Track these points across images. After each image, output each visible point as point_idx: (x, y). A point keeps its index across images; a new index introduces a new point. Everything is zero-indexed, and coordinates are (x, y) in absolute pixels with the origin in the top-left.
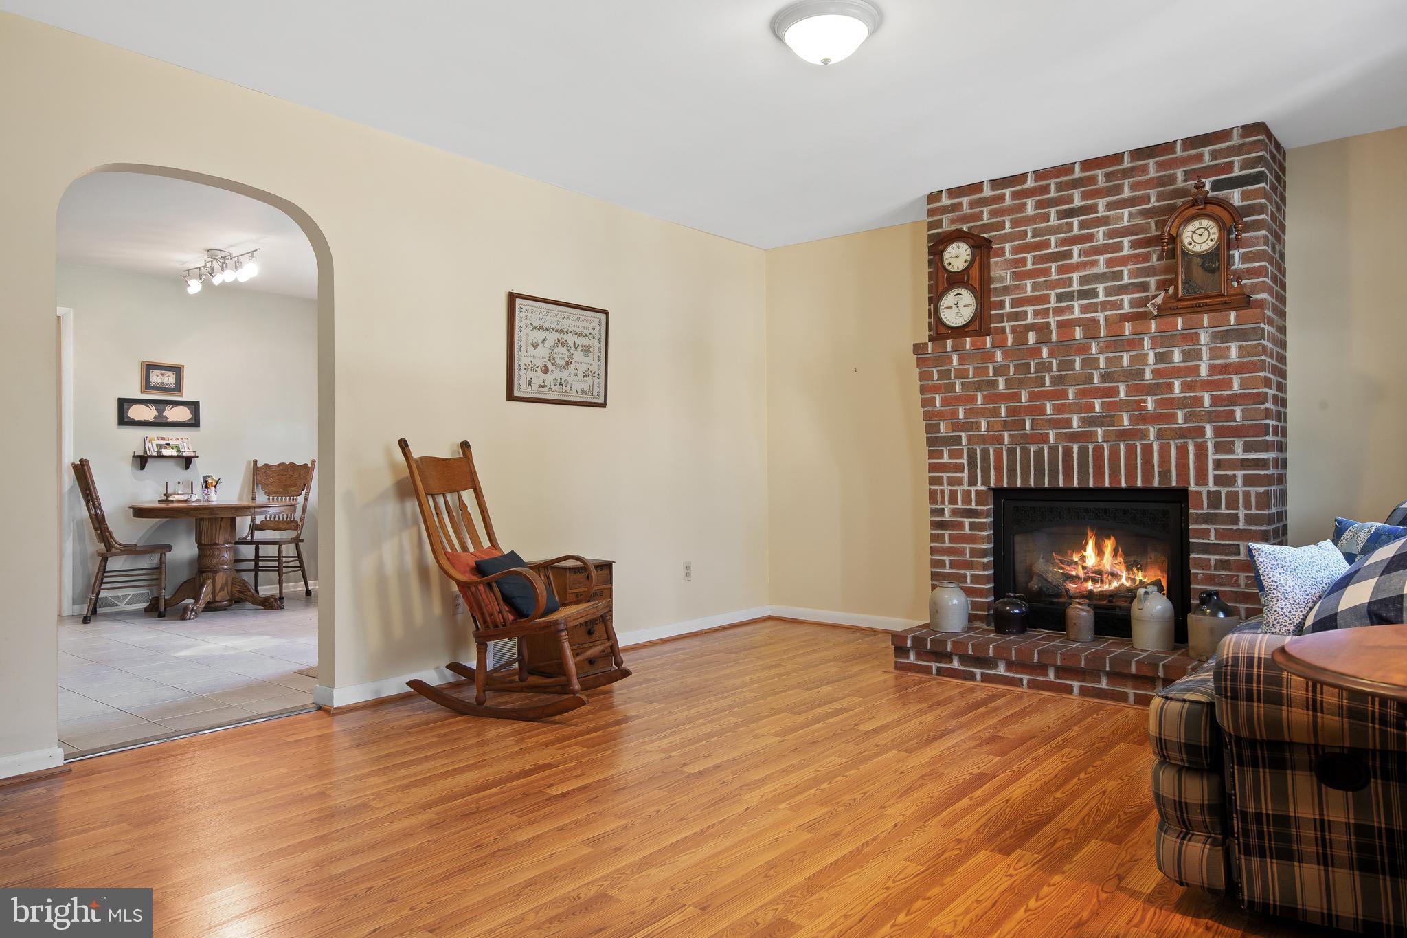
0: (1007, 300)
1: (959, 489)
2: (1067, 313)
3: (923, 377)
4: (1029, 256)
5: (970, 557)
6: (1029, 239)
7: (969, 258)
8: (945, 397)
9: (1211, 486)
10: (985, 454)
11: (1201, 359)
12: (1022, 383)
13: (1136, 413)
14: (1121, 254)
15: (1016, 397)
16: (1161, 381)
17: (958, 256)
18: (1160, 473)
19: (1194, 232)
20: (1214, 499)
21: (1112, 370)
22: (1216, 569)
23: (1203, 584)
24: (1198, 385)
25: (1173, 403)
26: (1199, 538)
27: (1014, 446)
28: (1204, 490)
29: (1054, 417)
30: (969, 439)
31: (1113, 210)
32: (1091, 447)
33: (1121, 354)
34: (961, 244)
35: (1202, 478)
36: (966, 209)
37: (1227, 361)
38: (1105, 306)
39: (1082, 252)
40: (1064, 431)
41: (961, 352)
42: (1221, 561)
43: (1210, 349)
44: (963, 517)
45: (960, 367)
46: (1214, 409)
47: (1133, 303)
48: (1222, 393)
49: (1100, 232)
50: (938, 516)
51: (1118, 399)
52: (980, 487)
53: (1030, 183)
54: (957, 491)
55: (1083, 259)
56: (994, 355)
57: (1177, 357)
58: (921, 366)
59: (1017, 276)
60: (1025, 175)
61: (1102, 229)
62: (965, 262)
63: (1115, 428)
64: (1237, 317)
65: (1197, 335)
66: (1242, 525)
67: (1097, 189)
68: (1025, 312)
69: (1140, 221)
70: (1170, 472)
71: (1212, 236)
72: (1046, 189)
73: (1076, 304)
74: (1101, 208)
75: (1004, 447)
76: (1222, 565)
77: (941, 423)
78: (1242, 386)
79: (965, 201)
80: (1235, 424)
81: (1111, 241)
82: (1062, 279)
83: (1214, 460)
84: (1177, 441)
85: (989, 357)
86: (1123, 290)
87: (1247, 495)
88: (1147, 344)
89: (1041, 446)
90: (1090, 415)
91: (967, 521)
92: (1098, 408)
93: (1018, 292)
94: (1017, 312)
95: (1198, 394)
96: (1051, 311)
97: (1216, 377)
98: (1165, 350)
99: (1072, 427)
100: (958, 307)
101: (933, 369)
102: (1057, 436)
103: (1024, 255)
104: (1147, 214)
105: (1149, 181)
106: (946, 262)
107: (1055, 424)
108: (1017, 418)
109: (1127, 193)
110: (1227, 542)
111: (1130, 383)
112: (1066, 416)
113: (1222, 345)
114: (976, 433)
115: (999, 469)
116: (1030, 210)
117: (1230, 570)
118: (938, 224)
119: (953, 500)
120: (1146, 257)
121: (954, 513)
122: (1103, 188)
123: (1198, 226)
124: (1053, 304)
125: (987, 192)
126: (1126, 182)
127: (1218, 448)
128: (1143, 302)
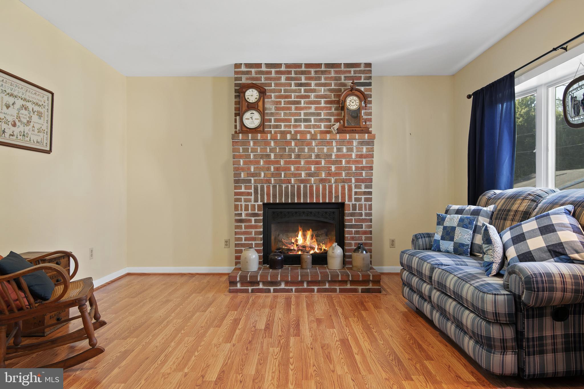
0: (273, 118)
1: (249, 204)
2: (299, 128)
3: (234, 150)
4: (283, 100)
5: (255, 235)
6: (283, 93)
7: (258, 97)
8: (245, 161)
9: (354, 202)
10: (262, 188)
11: (353, 152)
12: (281, 157)
13: (327, 172)
14: (321, 105)
15: (278, 162)
16: (338, 159)
17: (252, 95)
18: (335, 197)
19: (351, 101)
20: (354, 206)
21: (320, 153)
22: (354, 234)
23: (350, 241)
24: (351, 162)
25: (340, 168)
26: (349, 223)
27: (276, 184)
28: (351, 203)
29: (294, 172)
30: (255, 180)
31: (318, 87)
32: (308, 185)
33: (323, 147)
34: (254, 90)
35: (350, 199)
36: (253, 75)
37: (362, 153)
38: (314, 126)
39: (305, 102)
40: (298, 178)
41: (255, 140)
42: (356, 231)
43: (356, 148)
44: (251, 217)
45: (254, 147)
46: (356, 171)
47: (325, 127)
48: (359, 165)
49: (312, 95)
50: (239, 217)
51: (321, 166)
52: (260, 203)
53: (283, 69)
54: (248, 205)
55: (305, 105)
56: (270, 143)
57: (345, 150)
58: (235, 145)
59: (277, 109)
60: (281, 64)
61: (313, 94)
62: (256, 99)
63: (319, 178)
64: (368, 136)
65: (353, 142)
66: (363, 217)
67: (311, 77)
68: (281, 125)
69: (328, 93)
70: (339, 196)
71: (357, 104)
72: (290, 73)
73: (303, 124)
74: (313, 85)
75: (271, 184)
76: (357, 233)
77: (242, 173)
78: (366, 163)
79: (253, 70)
80: (362, 177)
81: (317, 100)
82: (297, 113)
83: (354, 191)
84: (341, 184)
85: (268, 144)
86: (321, 120)
87: (365, 205)
88: (334, 144)
89: (287, 184)
90: (309, 172)
91: (253, 219)
92: (313, 169)
93: (277, 116)
94: (277, 125)
95: (350, 165)
96: (292, 126)
97: (357, 159)
98: (341, 147)
99: (302, 177)
100: (252, 119)
101: (240, 147)
102: (295, 180)
103: (281, 100)
104: (331, 91)
105: (332, 77)
106: (246, 97)
107: (295, 175)
108: (278, 172)
109: (323, 81)
110: (358, 224)
111: (326, 159)
112: (299, 172)
113: (361, 147)
114: (258, 178)
115: (268, 195)
116: (283, 80)
117: (359, 234)
118: (240, 79)
119: (246, 209)
120: (330, 108)
121: (247, 215)
122: (314, 77)
123: (352, 99)
124: (293, 123)
125: (264, 69)
126: (323, 76)
127: (356, 187)
128: (330, 127)
